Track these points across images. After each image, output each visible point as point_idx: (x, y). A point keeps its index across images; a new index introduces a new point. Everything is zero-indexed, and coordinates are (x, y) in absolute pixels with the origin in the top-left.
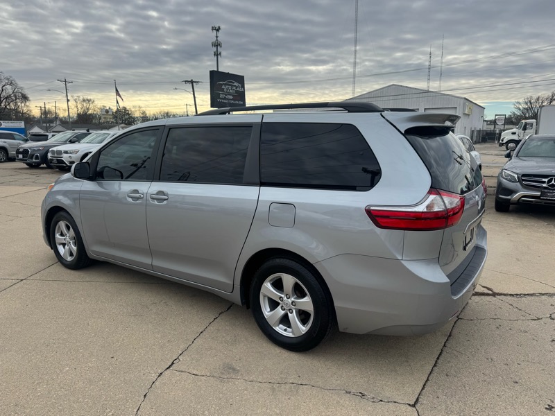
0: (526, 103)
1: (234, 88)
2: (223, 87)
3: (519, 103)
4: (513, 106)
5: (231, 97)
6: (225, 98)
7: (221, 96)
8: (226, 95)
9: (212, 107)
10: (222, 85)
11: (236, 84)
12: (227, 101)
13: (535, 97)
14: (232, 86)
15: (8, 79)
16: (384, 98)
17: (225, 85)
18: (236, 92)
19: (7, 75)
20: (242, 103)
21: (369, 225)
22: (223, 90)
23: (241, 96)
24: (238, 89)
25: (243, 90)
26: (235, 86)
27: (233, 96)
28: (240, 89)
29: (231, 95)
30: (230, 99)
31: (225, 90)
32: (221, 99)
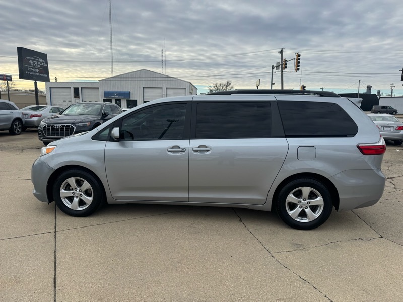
0: (214, 87)
1: (40, 63)
2: (30, 62)
3: (210, 86)
4: (207, 88)
5: (37, 71)
6: (32, 71)
7: (29, 69)
8: (33, 68)
10: (29, 60)
12: (34, 74)
13: (219, 83)
14: (38, 61)
16: (138, 79)
17: (32, 60)
18: (41, 67)
20: (46, 76)
21: (359, 154)
22: (30, 64)
23: (46, 70)
24: (42, 64)
25: (46, 65)
26: (40, 62)
27: (39, 69)
28: (44, 65)
29: (37, 69)
30: (36, 72)
31: (32, 65)
32: (29, 71)
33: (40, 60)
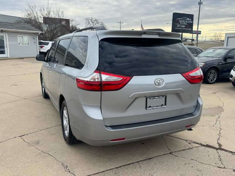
1: (187, 21)
2: (180, 21)
5: (184, 26)
6: (180, 27)
8: (181, 25)
9: (172, 32)
10: (179, 20)
11: (188, 19)
12: (181, 29)
14: (185, 20)
15: (101, 23)
17: (182, 20)
18: (188, 23)
19: (101, 21)
20: (190, 29)
22: (179, 23)
23: (191, 25)
24: (189, 22)
25: (192, 22)
27: (185, 25)
29: (184, 25)
30: (183, 28)
31: (181, 23)
32: (178, 27)
33: (187, 19)
